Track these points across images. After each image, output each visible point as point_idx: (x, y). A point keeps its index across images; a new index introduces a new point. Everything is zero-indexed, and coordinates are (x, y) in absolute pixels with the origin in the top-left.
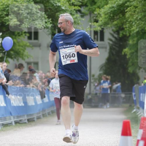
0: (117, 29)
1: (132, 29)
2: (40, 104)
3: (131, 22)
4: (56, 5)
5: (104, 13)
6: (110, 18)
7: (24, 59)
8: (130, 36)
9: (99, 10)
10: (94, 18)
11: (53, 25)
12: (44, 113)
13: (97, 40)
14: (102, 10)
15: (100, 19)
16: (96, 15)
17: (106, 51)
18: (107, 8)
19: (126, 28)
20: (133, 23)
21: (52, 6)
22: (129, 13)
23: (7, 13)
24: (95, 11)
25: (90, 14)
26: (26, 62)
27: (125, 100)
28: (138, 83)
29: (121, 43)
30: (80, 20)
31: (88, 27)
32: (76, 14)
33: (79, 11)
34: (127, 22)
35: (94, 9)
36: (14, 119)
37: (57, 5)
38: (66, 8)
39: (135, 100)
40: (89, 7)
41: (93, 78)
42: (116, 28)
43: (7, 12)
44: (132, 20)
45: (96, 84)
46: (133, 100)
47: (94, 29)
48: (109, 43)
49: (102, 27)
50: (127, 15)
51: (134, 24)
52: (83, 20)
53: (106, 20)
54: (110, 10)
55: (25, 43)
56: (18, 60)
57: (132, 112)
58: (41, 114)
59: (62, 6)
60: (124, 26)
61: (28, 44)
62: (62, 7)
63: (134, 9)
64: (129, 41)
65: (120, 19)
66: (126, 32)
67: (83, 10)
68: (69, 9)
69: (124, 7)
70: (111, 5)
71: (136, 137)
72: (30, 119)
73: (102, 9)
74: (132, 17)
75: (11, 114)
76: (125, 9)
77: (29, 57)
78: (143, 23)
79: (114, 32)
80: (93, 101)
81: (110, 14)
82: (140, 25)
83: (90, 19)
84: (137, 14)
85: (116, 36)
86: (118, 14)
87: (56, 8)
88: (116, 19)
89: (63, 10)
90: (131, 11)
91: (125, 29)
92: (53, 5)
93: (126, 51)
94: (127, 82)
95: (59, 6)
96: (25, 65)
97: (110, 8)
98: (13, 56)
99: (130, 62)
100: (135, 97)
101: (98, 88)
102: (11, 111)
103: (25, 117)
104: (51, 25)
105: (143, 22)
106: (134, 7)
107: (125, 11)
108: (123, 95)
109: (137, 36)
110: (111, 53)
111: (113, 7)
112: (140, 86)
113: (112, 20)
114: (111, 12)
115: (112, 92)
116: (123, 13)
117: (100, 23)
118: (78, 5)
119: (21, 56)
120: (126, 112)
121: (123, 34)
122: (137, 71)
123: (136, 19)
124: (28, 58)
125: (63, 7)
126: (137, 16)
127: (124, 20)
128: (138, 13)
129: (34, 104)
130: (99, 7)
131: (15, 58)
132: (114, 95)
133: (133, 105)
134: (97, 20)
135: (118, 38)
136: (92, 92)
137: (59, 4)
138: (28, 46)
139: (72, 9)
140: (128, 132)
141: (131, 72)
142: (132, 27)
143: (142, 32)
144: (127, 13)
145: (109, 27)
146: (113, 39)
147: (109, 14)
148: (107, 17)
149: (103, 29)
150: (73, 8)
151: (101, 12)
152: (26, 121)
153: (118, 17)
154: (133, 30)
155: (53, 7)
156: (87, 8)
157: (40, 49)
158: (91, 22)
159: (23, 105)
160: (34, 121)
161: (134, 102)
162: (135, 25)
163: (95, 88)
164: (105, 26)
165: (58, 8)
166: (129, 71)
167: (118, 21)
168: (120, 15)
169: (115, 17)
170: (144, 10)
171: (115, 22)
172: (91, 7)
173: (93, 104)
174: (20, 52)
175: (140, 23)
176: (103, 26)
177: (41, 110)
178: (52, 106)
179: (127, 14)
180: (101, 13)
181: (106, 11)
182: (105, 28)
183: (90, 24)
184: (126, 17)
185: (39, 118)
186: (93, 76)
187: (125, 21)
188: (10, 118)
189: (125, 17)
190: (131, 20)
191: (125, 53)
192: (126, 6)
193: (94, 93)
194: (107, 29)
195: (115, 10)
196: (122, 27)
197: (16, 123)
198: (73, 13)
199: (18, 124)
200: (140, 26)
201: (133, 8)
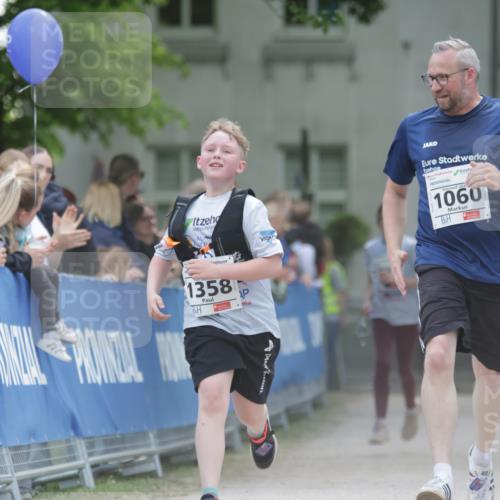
7: (140, 133)
26: (150, 148)
36: (91, 455)
56: (104, 138)
72: (179, 452)
75: (74, 426)
77: (165, 117)
103: (147, 445)
124: (161, 124)
131: (93, 127)
152: (156, 465)
157: (226, 76)
159: (139, 378)
188: (71, 449)
197: (102, 473)
199: (112, 482)
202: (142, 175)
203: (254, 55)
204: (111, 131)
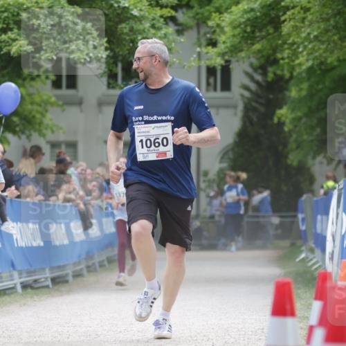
0: (262, 61)
1: (297, 62)
2: (82, 242)
3: (295, 46)
4: (119, 6)
5: (231, 23)
6: (246, 35)
7: (44, 136)
8: (291, 77)
9: (220, 18)
10: (208, 36)
11: (111, 54)
12: (90, 264)
13: (215, 89)
14: (227, 17)
15: (223, 38)
16: (213, 30)
17: (235, 114)
18: (237, 13)
19: (283, 59)
20: (298, 47)
21: (108, 9)
22: (289, 25)
23: (5, 26)
24: (209, 18)
25: (198, 25)
26: (48, 142)
27: (279, 231)
28: (312, 191)
29: (271, 96)
30: (174, 42)
31: (192, 59)
32: (165, 28)
33: (173, 19)
34: (286, 46)
35: (206, 14)
36: (20, 278)
37: (121, 5)
38: (142, 13)
39: (305, 231)
40: (197, 9)
41: (206, 179)
42: (258, 59)
43: (4, 23)
44: (296, 40)
45: (212, 194)
46: (301, 231)
47: (208, 63)
48: (242, 96)
49: (227, 58)
50: (286, 28)
51: (300, 50)
52: (182, 40)
53: (237, 40)
54: (245, 16)
55: (45, 97)
56: (28, 137)
57: (298, 260)
58: (83, 266)
59: (131, 7)
60: (279, 56)
61: (53, 99)
62: (132, 10)
63: (302, 15)
64: (290, 91)
65: (270, 37)
66: (283, 70)
67: (181, 16)
68: (149, 14)
69: (279, 10)
70: (248, 4)
71: (307, 318)
72: (58, 277)
73: (225, 15)
74: (298, 34)
75: (13, 265)
76: (281, 14)
77: (55, 129)
78: (323, 47)
79: (255, 70)
80: (205, 233)
81: (246, 26)
82: (316, 51)
83: (199, 39)
84: (309, 26)
85: (259, 78)
86: (265, 26)
87: (119, 11)
88: (258, 39)
89: (135, 16)
90: (294, 18)
91: (281, 62)
92: (112, 6)
93: (282, 115)
94: (284, 188)
95: (124, 8)
96: (46, 149)
97: (246, 12)
98: (18, 129)
99: (292, 140)
100: (303, 225)
101: (216, 202)
102: (13, 258)
103: (45, 274)
104: (107, 53)
105: (323, 44)
106: (302, 8)
107: (279, 19)
108: (276, 220)
109: (309, 79)
110: (247, 119)
111: (252, 10)
112: (315, 199)
113: (249, 42)
114: (248, 23)
115: (250, 213)
116: (276, 23)
117: (221, 47)
118: (170, 4)
119: (37, 127)
120: (281, 260)
121: (275, 74)
122: (310, 162)
123: (307, 38)
124: (53, 132)
125: (135, 10)
126: (308, 30)
127: (279, 39)
128: (311, 23)
129: (66, 242)
130: (219, 11)
131: (23, 133)
132: (256, 220)
133: (299, 243)
134: (214, 41)
135: (264, 84)
136: (202, 213)
137: (124, 4)
138: (52, 104)
139: (156, 14)
140: (288, 307)
141: (295, 163)
142: (298, 58)
143: (320, 69)
144: (286, 23)
145: (243, 58)
146: (253, 86)
147: (242, 26)
148: (239, 34)
149: (228, 62)
150: (158, 12)
151: (223, 20)
152: (49, 283)
153: (263, 33)
154: (300, 65)
155: (111, 11)
156: (191, 13)
157: (82, 111)
158: (200, 46)
159: (42, 244)
160: (67, 282)
161: (302, 236)
162: (305, 53)
163: (210, 204)
164: (232, 56)
165: (122, 13)
166: (289, 162)
167: (264, 42)
168: (269, 28)
169: (258, 34)
170: (324, 16)
171: (257, 46)
172: (200, 11)
173: (205, 242)
174: (34, 117)
175: (316, 48)
176: (229, 54)
177: (84, 256)
178: (109, 245)
179: (284, 27)
180: (223, 24)
181: (236, 20)
182: (233, 60)
183: (198, 49)
184: (283, 33)
185: (77, 275)
186: (206, 174)
187: (280, 42)
188: (11, 276)
189: (281, 32)
190: (293, 40)
191: (279, 119)
192: (283, 7)
193: (208, 214)
194: (238, 61)
195: (257, 18)
196: (272, 58)
197: (25, 286)
198: (158, 25)
199: (29, 290)
200: (317, 54)
201: (299, 12)
202: (43, 154)
203: (94, 102)
204: (31, 135)
